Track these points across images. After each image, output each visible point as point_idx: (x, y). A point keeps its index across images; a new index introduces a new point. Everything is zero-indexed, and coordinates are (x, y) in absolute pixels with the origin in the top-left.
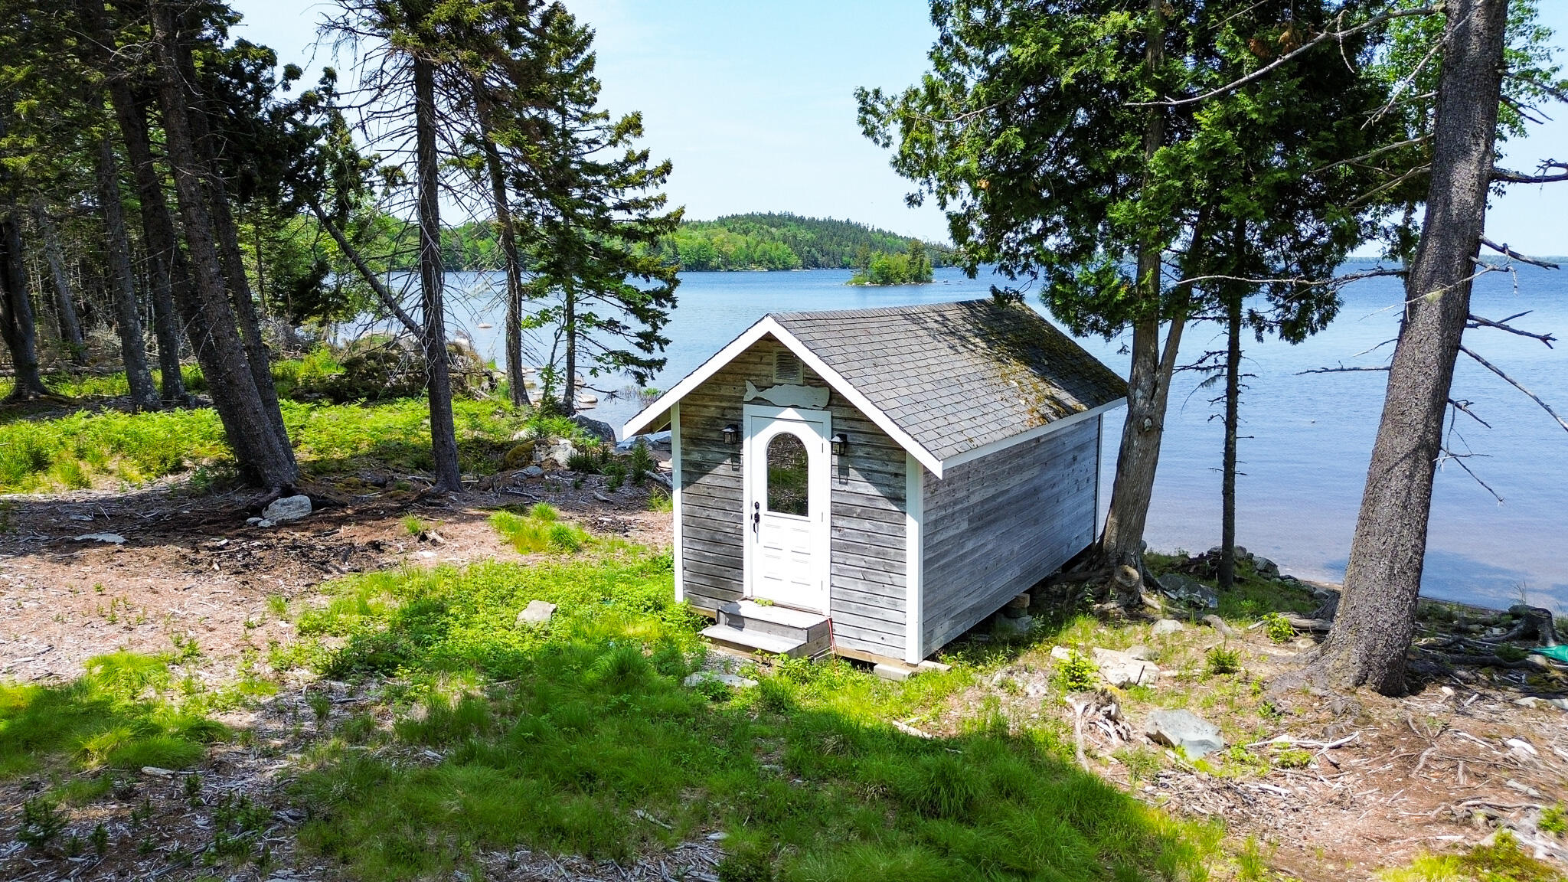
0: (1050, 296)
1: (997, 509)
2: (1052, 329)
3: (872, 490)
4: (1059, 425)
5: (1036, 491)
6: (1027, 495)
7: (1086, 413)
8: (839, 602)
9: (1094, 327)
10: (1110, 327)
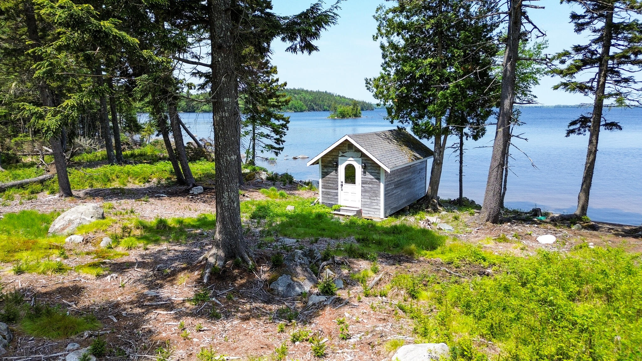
0: (413, 129)
1: (401, 183)
2: (413, 137)
3: (372, 177)
4: (416, 162)
5: (410, 180)
6: (407, 181)
7: (423, 159)
8: (363, 205)
9: (425, 137)
10: (429, 137)
